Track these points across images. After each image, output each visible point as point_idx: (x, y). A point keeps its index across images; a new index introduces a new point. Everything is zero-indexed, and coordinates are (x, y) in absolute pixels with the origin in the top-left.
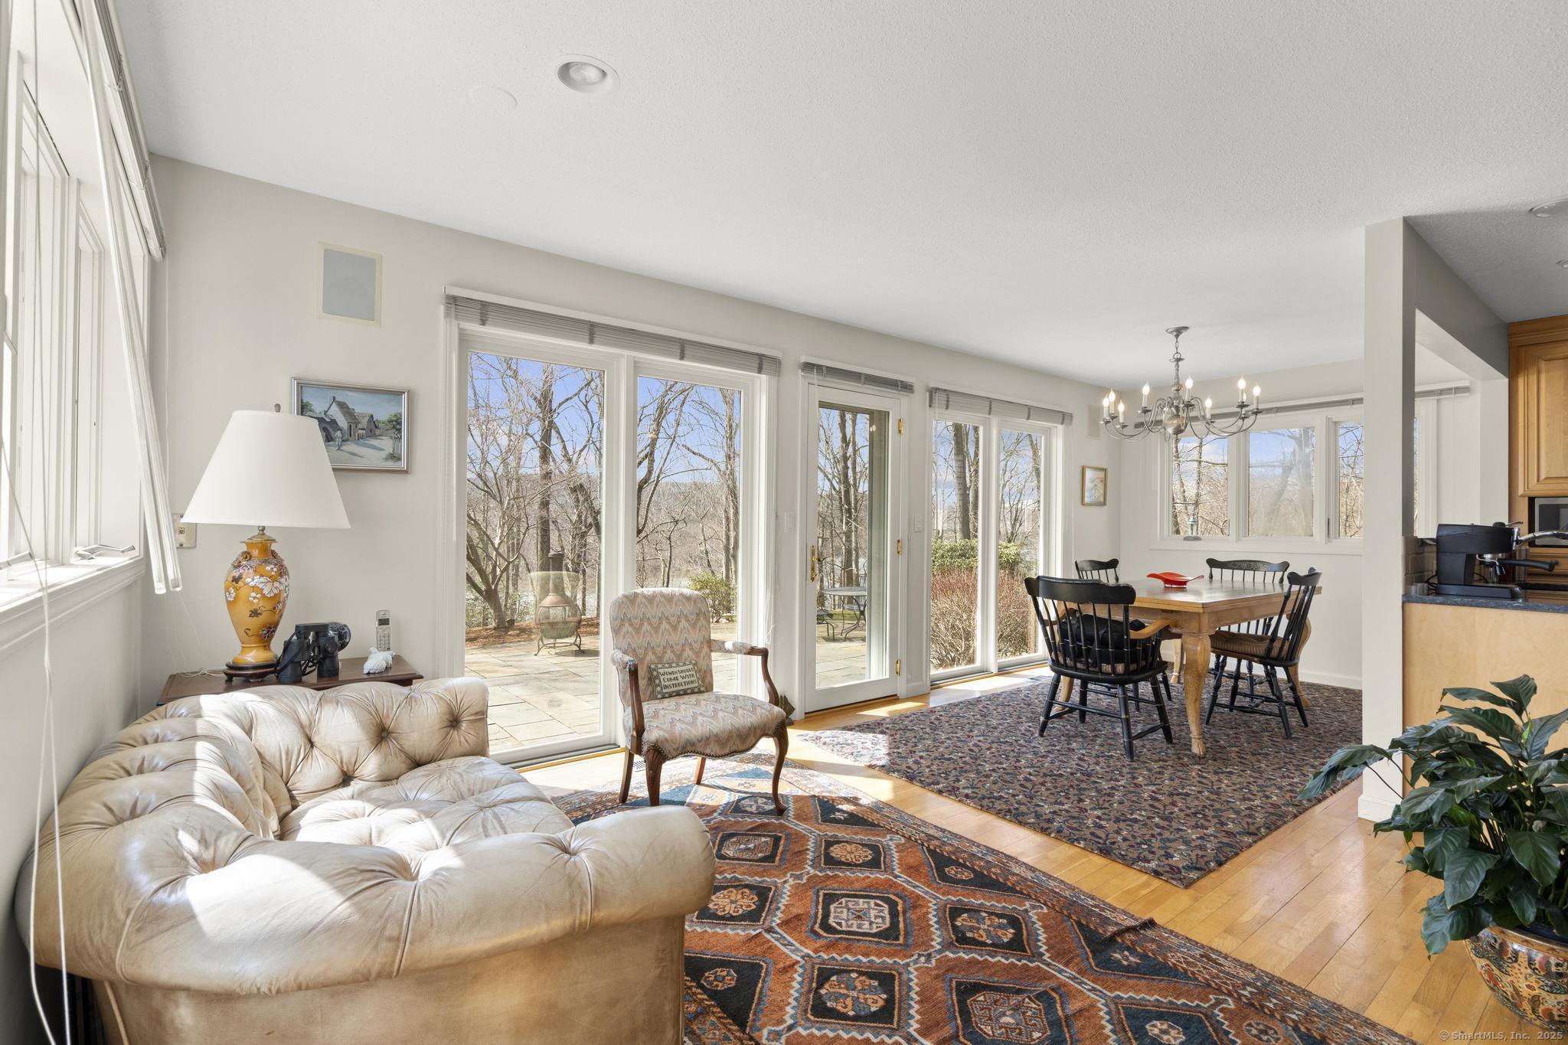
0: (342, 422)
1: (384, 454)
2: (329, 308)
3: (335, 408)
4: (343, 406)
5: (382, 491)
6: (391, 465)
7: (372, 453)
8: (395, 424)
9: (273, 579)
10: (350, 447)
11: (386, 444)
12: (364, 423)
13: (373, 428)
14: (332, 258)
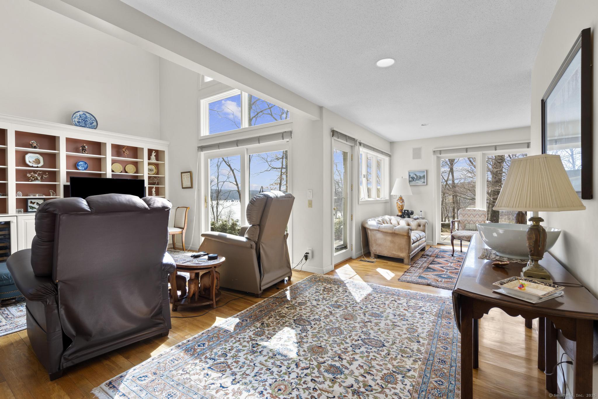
0: (415, 177)
1: (422, 182)
2: (414, 158)
3: (414, 175)
4: (415, 175)
5: (423, 189)
6: (424, 184)
7: (420, 182)
8: (424, 176)
9: (401, 203)
10: (417, 181)
11: (423, 180)
12: (419, 177)
13: (420, 178)
14: (414, 150)
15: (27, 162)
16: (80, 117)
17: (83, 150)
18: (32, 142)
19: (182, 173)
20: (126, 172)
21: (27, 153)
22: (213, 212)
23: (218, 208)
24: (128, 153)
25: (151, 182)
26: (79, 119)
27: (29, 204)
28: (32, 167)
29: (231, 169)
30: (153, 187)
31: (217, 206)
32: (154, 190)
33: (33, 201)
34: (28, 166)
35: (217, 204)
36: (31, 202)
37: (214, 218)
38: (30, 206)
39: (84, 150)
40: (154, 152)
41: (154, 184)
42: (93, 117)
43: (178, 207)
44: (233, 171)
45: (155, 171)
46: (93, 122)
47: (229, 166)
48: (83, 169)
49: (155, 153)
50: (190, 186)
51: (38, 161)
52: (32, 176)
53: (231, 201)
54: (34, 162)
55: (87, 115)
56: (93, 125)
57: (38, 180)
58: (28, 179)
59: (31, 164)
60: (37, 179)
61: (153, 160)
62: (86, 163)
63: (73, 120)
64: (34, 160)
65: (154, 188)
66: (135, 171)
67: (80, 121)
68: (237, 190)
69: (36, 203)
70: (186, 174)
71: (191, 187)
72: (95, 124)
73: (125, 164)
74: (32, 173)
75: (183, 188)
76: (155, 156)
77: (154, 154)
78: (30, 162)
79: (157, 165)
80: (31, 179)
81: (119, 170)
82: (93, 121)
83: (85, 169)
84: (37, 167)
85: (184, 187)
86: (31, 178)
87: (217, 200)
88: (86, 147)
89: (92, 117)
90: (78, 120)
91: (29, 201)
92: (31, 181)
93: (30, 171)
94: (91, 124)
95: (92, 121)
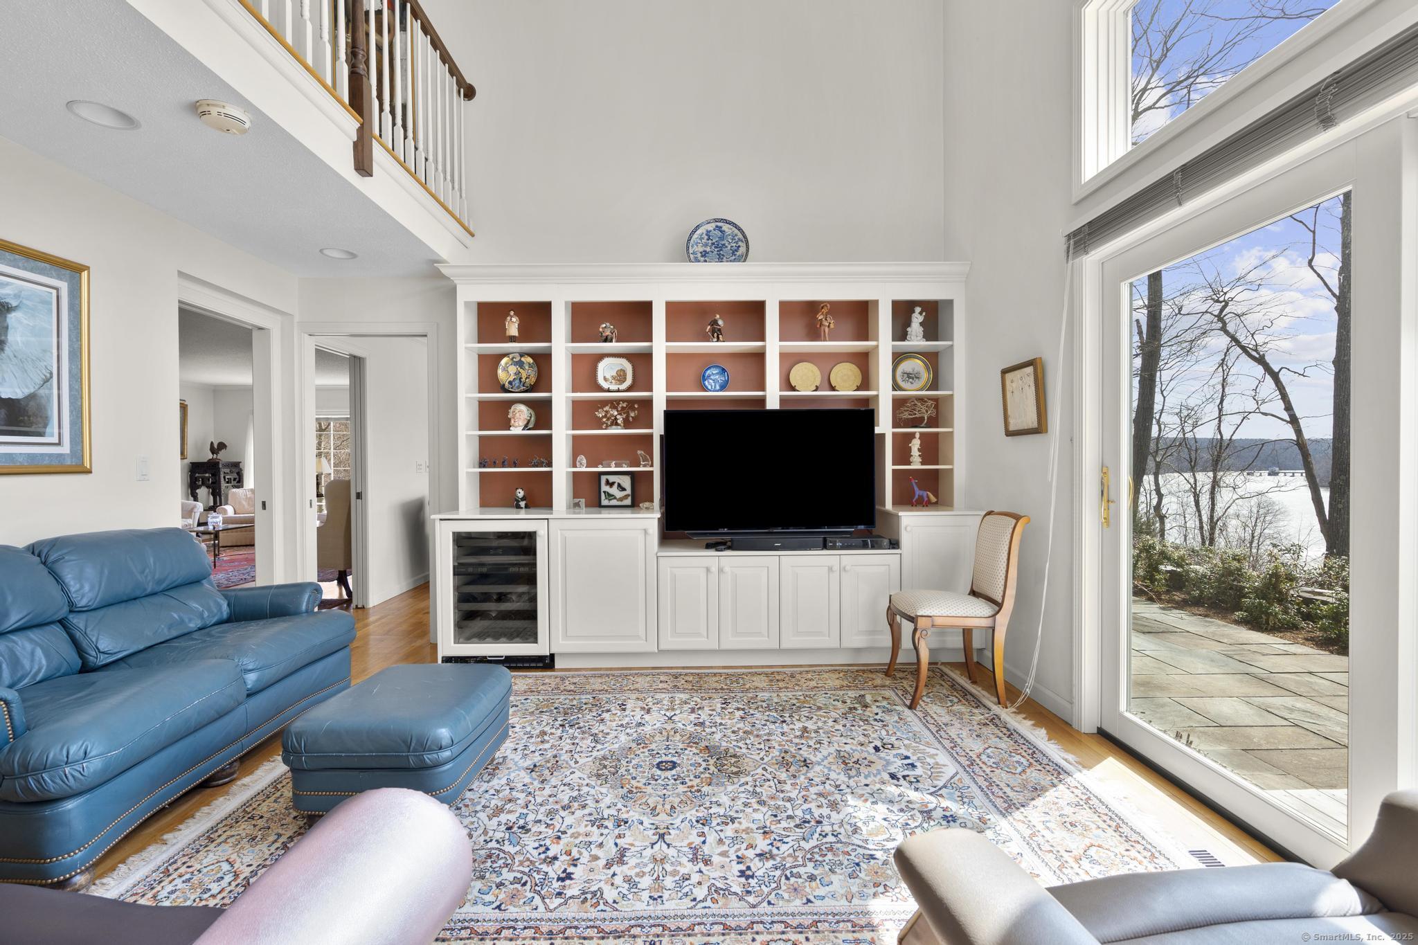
15: (601, 381)
16: (708, 240)
17: (713, 331)
18: (604, 325)
19: (1005, 372)
20: (833, 389)
21: (601, 357)
22: (1199, 510)
23: (1218, 496)
24: (832, 326)
25: (906, 415)
26: (706, 245)
27: (604, 488)
28: (609, 391)
29: (1268, 369)
30: (912, 435)
31: (1213, 488)
32: (915, 445)
33: (612, 478)
34: (601, 389)
35: (1215, 484)
36: (608, 483)
37: (1201, 528)
38: (605, 492)
39: (716, 333)
40: (918, 309)
41: (916, 423)
42: (739, 229)
43: (990, 513)
44: (1275, 376)
45: (925, 376)
46: (739, 246)
47: (1261, 360)
48: (718, 388)
49: (921, 313)
50: (1035, 425)
51: (621, 377)
52: (606, 415)
53: (1265, 473)
54: (614, 378)
55: (726, 227)
56: (738, 253)
57: (617, 424)
58: (599, 424)
59: (605, 385)
60: (615, 423)
61: (916, 339)
62: (723, 369)
63: (691, 251)
64: (615, 374)
65: (918, 436)
66: (858, 382)
67: (708, 249)
68: (1294, 438)
69: (616, 485)
70: (1018, 373)
71: (1040, 429)
72: (742, 250)
73: (826, 361)
74: (607, 408)
75: (1009, 433)
76: (921, 324)
77: (917, 318)
78: (605, 379)
79: (932, 359)
80: (604, 423)
81: (807, 383)
82: (740, 243)
83: (723, 388)
84: (618, 391)
85: (1012, 428)
86: (604, 420)
87: (1215, 471)
88: (720, 322)
89: (736, 231)
90: (701, 249)
91: (604, 478)
92: (605, 429)
93: (603, 403)
94: (733, 253)
95: (737, 243)
